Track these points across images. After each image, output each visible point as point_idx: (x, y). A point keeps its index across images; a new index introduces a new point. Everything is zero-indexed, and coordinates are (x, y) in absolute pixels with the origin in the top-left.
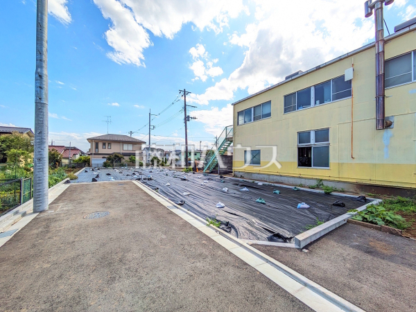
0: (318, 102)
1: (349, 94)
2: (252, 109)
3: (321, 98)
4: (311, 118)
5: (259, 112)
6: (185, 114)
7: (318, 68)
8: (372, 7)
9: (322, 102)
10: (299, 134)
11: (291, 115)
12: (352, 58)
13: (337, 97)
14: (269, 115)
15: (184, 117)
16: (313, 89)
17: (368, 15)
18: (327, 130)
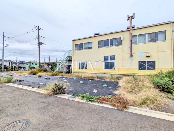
0: (111, 45)
1: (121, 44)
2: (83, 44)
3: (112, 44)
4: (109, 51)
5: (87, 46)
6: (39, 41)
7: (112, 33)
8: (129, 18)
9: (112, 46)
10: (104, 57)
11: (101, 49)
12: (123, 33)
13: (118, 45)
14: (91, 48)
15: (38, 42)
16: (109, 40)
17: (128, 20)
18: (115, 56)
